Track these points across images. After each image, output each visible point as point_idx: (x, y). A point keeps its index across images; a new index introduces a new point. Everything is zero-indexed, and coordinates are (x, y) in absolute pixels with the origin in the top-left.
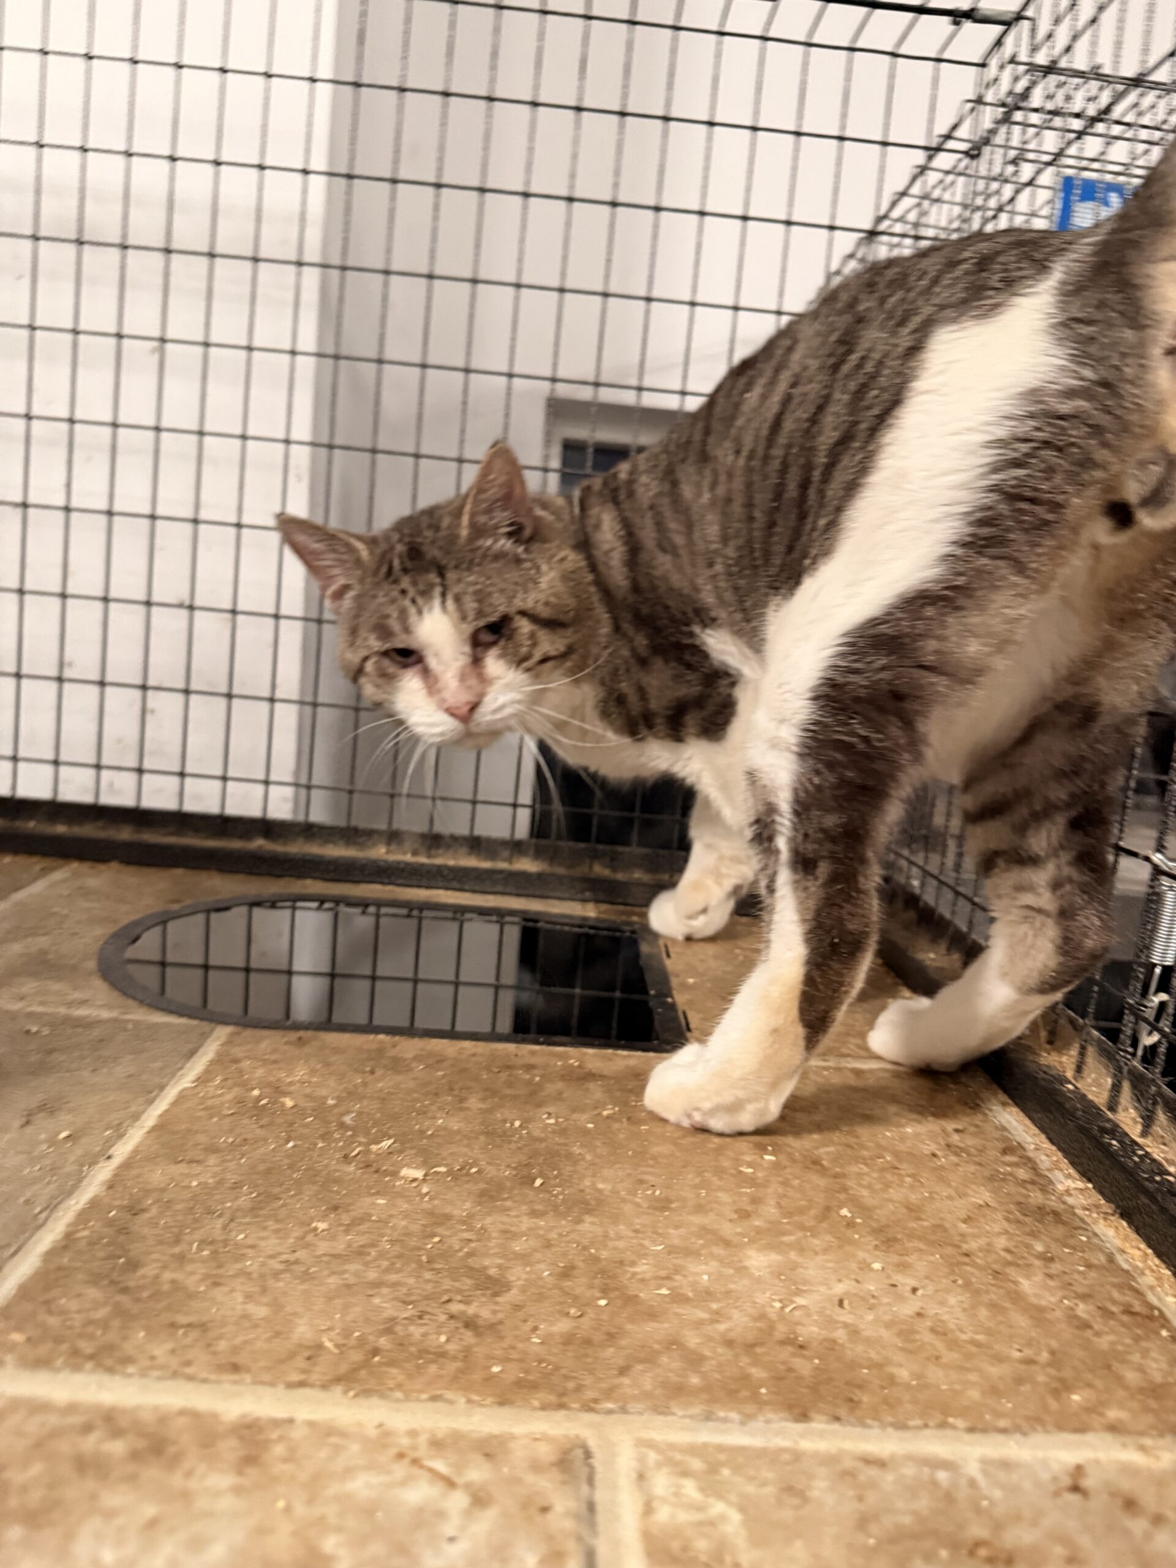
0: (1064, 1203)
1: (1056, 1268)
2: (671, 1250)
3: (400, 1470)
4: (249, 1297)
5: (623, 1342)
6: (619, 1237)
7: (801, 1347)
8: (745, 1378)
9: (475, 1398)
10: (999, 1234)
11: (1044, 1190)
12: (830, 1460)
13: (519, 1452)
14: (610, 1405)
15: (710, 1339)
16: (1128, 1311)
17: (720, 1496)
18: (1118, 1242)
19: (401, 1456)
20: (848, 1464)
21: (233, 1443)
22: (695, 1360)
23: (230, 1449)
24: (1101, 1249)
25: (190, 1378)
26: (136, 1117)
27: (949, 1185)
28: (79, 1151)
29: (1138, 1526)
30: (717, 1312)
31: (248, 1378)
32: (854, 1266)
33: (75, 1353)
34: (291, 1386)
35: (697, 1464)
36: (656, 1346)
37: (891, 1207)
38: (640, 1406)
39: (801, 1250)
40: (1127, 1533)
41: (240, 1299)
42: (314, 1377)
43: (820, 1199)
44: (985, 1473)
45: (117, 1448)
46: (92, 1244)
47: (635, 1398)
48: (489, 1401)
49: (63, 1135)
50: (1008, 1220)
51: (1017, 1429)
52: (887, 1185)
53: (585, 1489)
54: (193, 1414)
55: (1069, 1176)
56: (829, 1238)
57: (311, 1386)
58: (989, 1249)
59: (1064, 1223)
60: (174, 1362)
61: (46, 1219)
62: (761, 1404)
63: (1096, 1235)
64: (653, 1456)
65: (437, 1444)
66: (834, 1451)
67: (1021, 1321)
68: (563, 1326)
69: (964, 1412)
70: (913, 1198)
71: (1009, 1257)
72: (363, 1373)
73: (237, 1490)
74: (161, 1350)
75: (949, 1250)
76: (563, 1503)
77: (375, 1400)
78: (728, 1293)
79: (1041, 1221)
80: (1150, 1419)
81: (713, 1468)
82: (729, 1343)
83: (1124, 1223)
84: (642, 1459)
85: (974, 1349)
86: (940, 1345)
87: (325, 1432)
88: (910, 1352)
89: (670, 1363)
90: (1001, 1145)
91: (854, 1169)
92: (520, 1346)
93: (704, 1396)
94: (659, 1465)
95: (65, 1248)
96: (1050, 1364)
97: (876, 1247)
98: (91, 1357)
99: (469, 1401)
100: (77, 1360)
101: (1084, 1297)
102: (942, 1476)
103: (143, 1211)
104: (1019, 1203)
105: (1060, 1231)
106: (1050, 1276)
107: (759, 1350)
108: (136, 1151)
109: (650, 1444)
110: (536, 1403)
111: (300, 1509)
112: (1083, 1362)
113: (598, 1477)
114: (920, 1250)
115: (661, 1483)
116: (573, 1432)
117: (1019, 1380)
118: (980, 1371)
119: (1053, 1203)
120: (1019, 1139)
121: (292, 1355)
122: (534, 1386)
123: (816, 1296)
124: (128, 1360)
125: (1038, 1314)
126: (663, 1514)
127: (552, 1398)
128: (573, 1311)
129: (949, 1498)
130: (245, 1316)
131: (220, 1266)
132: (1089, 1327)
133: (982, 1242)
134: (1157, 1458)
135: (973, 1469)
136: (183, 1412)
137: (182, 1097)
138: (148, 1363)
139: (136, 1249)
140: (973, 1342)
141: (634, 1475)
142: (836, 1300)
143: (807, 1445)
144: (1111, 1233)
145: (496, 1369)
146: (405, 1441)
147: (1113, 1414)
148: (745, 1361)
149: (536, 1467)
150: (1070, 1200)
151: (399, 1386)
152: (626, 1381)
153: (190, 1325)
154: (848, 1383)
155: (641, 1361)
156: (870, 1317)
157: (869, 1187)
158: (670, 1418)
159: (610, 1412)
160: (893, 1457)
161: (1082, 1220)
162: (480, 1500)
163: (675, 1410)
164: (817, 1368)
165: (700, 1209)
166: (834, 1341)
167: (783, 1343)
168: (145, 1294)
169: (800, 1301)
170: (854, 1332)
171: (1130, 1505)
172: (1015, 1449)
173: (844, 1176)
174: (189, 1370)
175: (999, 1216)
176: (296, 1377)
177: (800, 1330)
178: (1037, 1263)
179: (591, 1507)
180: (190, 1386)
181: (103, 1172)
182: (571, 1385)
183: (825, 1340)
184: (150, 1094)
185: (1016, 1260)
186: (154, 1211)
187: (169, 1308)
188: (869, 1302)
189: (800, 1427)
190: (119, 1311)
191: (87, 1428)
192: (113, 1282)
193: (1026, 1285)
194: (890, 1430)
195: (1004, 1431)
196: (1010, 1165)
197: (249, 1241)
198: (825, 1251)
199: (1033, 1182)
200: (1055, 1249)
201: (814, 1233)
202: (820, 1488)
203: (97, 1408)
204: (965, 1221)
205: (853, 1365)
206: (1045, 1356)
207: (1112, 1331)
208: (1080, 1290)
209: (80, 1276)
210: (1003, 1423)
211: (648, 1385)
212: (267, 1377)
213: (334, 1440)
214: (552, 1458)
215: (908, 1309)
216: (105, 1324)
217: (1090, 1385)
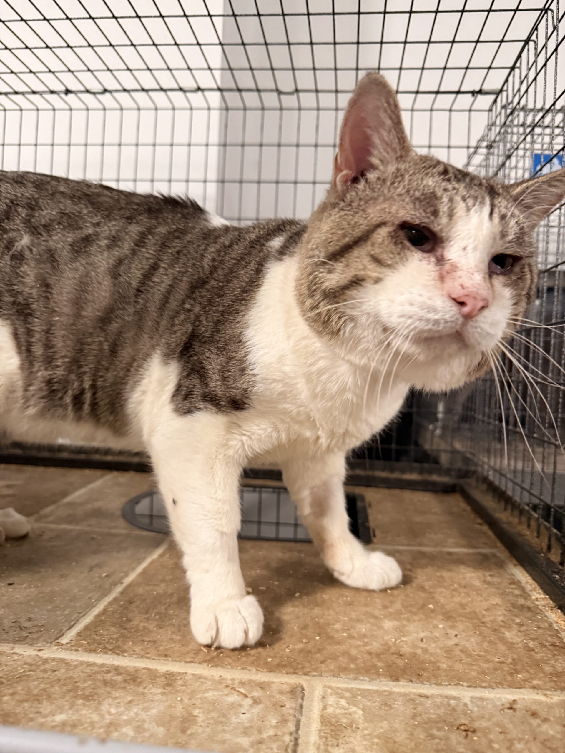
0: (534, 604)
1: (523, 628)
2: (351, 620)
3: (226, 691)
4: (173, 633)
5: (324, 652)
6: (329, 615)
7: (401, 655)
8: (374, 666)
9: (260, 669)
10: (500, 615)
11: (525, 599)
12: (404, 695)
13: (275, 688)
14: (315, 674)
15: (362, 652)
16: (553, 645)
17: (355, 705)
18: (556, 619)
19: (227, 686)
20: (412, 697)
21: (163, 679)
22: (353, 659)
23: (162, 681)
24: (547, 622)
25: (148, 658)
26: (134, 569)
27: (482, 596)
28: (110, 580)
29: (535, 722)
30: (367, 643)
31: (170, 659)
32: (431, 626)
33: (105, 648)
34: (186, 662)
35: (347, 694)
36: (338, 654)
37: (453, 604)
38: (327, 674)
39: (408, 620)
40: (530, 724)
41: (170, 633)
42: (196, 660)
43: (421, 602)
44: (472, 702)
45: (119, 678)
46: (113, 612)
47: (326, 672)
48: (265, 670)
49: (104, 575)
50: (505, 610)
51: (491, 687)
52: (453, 596)
53: (300, 700)
54: (149, 670)
55: (539, 593)
56: (421, 616)
57: (195, 663)
58: (494, 621)
59: (532, 611)
60: (142, 653)
61: (97, 604)
62: (379, 675)
63: (546, 616)
64: (329, 691)
65: (242, 683)
66: (407, 692)
67: (502, 647)
68: (300, 646)
69: (468, 680)
70: (464, 601)
71: (503, 624)
72: (216, 659)
73: (163, 694)
74: (137, 649)
75: (476, 621)
76: (290, 705)
77: (219, 668)
78: (373, 636)
79: (521, 611)
80: (552, 684)
81: (354, 696)
82: (370, 653)
83: (559, 611)
84: (325, 692)
85: (478, 658)
86: (463, 656)
87: (198, 677)
88: (448, 658)
89: (343, 661)
90: (509, 581)
91: (439, 590)
92: (281, 652)
93: (355, 672)
94: (331, 694)
95: (103, 614)
96: (511, 664)
97: (442, 620)
98: (111, 650)
99: (257, 670)
100: (105, 650)
101: (533, 639)
102: (452, 702)
103: (135, 602)
104: (512, 604)
105: (529, 614)
106: (520, 631)
107: (382, 656)
108: (133, 581)
109: (330, 687)
110: (285, 672)
111: (186, 701)
112: (527, 663)
113: (305, 697)
114: (462, 621)
115: (331, 700)
116: (298, 682)
117: (496, 669)
118: (478, 665)
119: (529, 603)
120: (519, 578)
121: (188, 652)
122: (285, 666)
123: (411, 638)
124: (126, 651)
125: (511, 646)
126: (330, 710)
127: (292, 670)
128: (304, 640)
129: (454, 710)
130: (172, 639)
131: (163, 622)
132: (534, 650)
133: (492, 618)
134: (552, 698)
135: (467, 700)
136: (144, 669)
137: (153, 562)
138: (132, 653)
139: (130, 615)
140: (479, 655)
141: (321, 697)
142: (420, 639)
143: (396, 690)
144: (553, 615)
145: (269, 660)
146: (230, 682)
147: (535, 682)
148: (375, 660)
149: (281, 692)
150: (537, 603)
151: (230, 664)
152: (323, 666)
153: (149, 641)
154: (419, 669)
155: (331, 659)
156: (433, 645)
157: (445, 597)
158: (339, 679)
159: (315, 676)
160: (432, 695)
161: (541, 610)
162: (256, 702)
163: (342, 676)
164: (406, 663)
165: (366, 605)
166: (416, 654)
167: (393, 654)
168: (133, 630)
169: (404, 639)
170: (425, 651)
171: (534, 714)
172: (486, 694)
173: (434, 593)
174: (148, 656)
175: (502, 609)
176: (188, 660)
177: (402, 649)
178: (515, 626)
179: (301, 706)
180: (148, 661)
181: (119, 589)
182: (300, 666)
183: (412, 653)
184: (140, 561)
185: (507, 625)
186: (138, 602)
187: (142, 635)
188: (435, 640)
189: (394, 683)
190: (122, 635)
191: (108, 672)
192: (121, 626)
193: (508, 635)
194: (433, 686)
195: (485, 687)
196: (512, 589)
197: (176, 613)
198: (419, 621)
199: (521, 596)
200: (525, 621)
201: (415, 614)
202: (399, 705)
203: (113, 665)
204: (485, 610)
205: (423, 662)
206: (510, 660)
207: (543, 652)
208: (532, 636)
209: (108, 624)
210: (484, 684)
211: (332, 667)
212: (178, 659)
213: (202, 680)
214: (288, 690)
215: (451, 643)
216: (117, 640)
217: (528, 672)
